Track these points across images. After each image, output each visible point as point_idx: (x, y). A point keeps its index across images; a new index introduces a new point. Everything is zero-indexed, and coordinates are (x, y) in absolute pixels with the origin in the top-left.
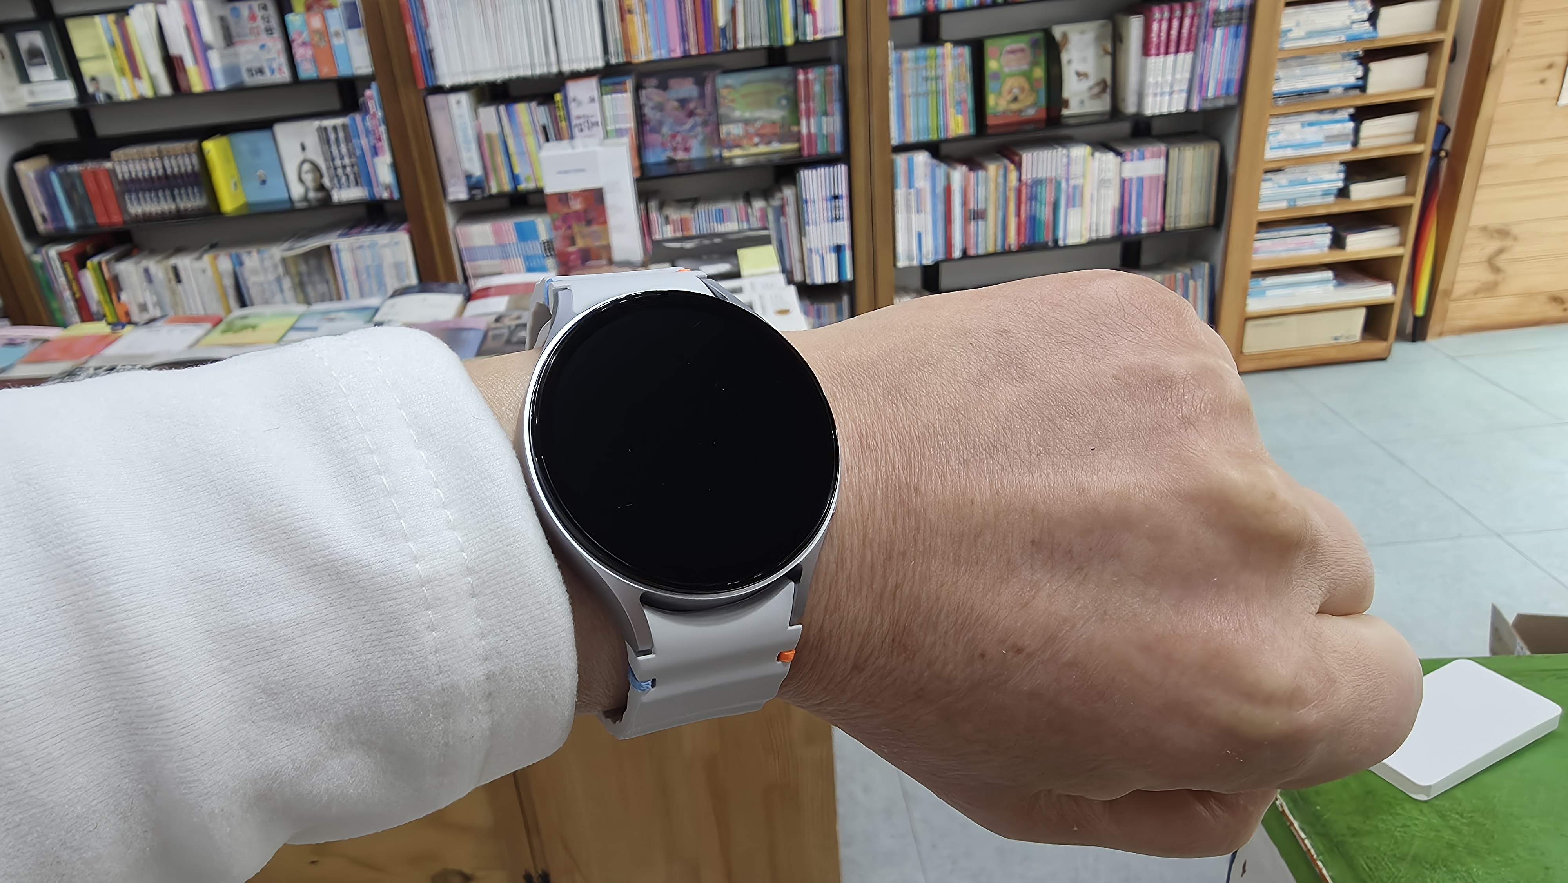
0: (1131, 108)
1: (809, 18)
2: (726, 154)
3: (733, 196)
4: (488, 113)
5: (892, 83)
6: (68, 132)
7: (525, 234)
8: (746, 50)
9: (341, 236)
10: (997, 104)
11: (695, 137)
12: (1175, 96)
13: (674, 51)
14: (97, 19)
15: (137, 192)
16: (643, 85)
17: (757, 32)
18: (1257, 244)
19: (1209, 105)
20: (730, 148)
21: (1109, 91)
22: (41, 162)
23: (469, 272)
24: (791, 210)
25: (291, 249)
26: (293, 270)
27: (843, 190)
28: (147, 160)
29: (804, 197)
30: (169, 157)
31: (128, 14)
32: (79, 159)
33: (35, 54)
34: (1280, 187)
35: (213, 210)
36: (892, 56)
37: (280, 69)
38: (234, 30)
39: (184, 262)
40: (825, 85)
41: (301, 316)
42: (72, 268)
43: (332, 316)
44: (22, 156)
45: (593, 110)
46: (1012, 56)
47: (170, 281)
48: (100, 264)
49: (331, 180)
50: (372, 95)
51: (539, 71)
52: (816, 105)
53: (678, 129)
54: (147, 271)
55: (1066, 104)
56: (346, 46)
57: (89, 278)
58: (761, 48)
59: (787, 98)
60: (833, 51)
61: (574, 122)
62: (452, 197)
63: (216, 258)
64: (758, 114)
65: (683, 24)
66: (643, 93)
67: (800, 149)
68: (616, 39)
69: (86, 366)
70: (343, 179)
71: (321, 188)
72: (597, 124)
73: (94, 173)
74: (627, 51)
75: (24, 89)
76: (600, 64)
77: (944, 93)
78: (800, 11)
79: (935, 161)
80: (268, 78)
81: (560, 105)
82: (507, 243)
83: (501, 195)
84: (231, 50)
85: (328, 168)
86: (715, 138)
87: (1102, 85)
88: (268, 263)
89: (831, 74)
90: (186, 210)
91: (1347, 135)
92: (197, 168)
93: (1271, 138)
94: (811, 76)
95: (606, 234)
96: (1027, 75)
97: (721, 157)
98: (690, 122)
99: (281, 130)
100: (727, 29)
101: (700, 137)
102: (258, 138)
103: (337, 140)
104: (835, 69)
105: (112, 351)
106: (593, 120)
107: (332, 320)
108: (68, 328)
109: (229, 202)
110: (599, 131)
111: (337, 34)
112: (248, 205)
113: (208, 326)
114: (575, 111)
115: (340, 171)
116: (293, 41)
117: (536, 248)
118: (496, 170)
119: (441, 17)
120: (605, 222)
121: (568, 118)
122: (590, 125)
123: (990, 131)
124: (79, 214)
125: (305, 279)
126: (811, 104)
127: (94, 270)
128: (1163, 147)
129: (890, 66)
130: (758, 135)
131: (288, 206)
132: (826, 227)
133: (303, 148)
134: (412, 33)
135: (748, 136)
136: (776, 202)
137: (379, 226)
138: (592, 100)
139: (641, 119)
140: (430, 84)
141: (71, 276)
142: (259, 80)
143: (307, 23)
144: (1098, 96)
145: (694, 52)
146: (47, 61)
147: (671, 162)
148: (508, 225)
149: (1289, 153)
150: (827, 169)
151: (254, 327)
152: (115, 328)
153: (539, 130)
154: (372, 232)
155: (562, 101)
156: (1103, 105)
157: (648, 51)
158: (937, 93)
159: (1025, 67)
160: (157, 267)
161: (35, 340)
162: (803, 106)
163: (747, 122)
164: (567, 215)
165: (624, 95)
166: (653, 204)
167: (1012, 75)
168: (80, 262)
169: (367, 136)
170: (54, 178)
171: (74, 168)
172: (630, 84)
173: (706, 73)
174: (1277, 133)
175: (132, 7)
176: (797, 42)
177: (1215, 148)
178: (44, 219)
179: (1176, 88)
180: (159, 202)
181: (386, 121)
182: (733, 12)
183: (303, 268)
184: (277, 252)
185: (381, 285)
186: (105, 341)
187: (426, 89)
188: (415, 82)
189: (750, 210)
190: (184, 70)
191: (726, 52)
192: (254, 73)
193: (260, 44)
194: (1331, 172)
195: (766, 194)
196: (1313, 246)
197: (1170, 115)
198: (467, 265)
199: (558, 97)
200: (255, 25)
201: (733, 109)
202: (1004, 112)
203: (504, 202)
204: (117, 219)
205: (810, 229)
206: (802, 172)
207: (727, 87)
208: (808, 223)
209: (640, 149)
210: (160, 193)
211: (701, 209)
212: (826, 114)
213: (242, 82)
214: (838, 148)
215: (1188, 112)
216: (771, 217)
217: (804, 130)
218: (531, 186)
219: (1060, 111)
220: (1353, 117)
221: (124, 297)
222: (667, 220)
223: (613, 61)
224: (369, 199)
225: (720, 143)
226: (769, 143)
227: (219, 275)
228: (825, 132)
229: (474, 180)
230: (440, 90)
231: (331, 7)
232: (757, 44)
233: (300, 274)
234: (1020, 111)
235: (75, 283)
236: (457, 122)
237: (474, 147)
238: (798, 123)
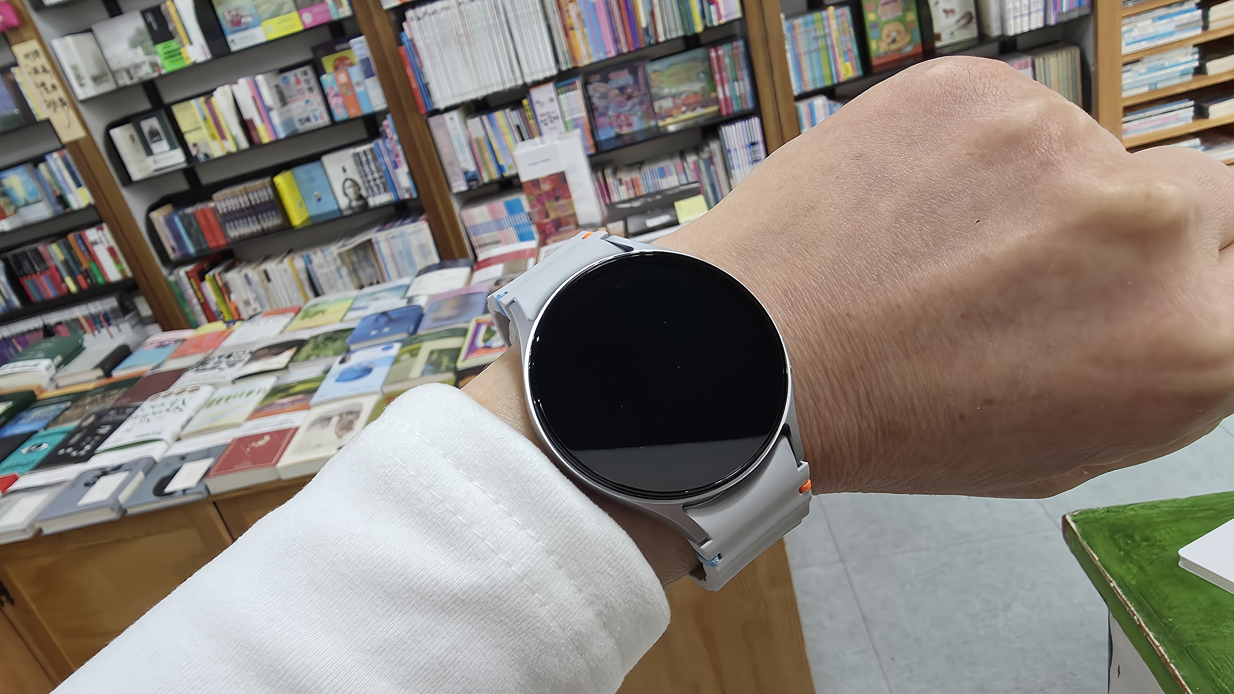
0: (995, 31)
1: (713, 8)
2: (661, 123)
3: (671, 156)
4: (475, 123)
5: (788, 47)
6: (182, 185)
7: (513, 209)
8: (667, 41)
9: (379, 231)
10: (879, 47)
11: (635, 114)
12: (1033, 16)
13: (610, 52)
14: (193, 102)
15: (233, 220)
16: (589, 82)
17: (673, 27)
18: (1125, 126)
19: (1065, 19)
20: (663, 118)
21: (974, 20)
22: (166, 210)
23: (475, 244)
24: (718, 159)
25: (344, 246)
26: (347, 261)
27: (758, 137)
28: (237, 197)
29: (727, 147)
30: (252, 192)
31: (212, 96)
32: (192, 203)
33: (154, 134)
34: (1140, 75)
35: (286, 226)
36: (785, 25)
37: (321, 116)
38: (286, 94)
39: (271, 266)
40: (733, 57)
41: (355, 299)
42: (196, 281)
43: (377, 296)
44: (153, 208)
45: (553, 107)
46: (886, 7)
47: (263, 281)
48: (214, 276)
49: (367, 190)
50: (388, 124)
51: (509, 85)
52: (728, 73)
53: (621, 110)
54: (246, 276)
55: (938, 37)
56: (366, 93)
57: (208, 287)
58: (678, 38)
59: (704, 72)
60: (737, 29)
61: (540, 119)
62: (455, 190)
63: (292, 259)
64: (683, 88)
65: (614, 30)
66: (590, 88)
67: (720, 110)
68: (564, 51)
69: (213, 356)
70: (375, 189)
71: (360, 197)
72: (556, 118)
73: (203, 211)
74: (574, 58)
75: (150, 159)
76: (554, 72)
77: (833, 47)
78: (706, 5)
79: (831, 102)
80: (314, 124)
81: (528, 108)
82: (501, 218)
83: (492, 182)
84: (286, 108)
85: (364, 182)
86: (651, 113)
87: (968, 17)
88: (329, 259)
89: (737, 48)
90: (268, 229)
91: (1197, 21)
92: (272, 197)
93: (1126, 36)
94: (720, 52)
95: (571, 205)
96: (901, 20)
97: (657, 126)
98: (630, 103)
99: (326, 159)
100: (650, 29)
101: (639, 114)
102: (311, 168)
103: (367, 161)
104: (740, 44)
105: (229, 342)
106: (553, 115)
107: (377, 299)
108: (199, 328)
109: (297, 218)
110: (559, 123)
111: (358, 84)
112: (310, 218)
113: (292, 315)
114: (539, 110)
115: (372, 184)
116: (327, 94)
117: (522, 218)
118: (485, 164)
119: (432, 57)
120: (569, 197)
121: (535, 117)
122: (552, 119)
123: (875, 71)
124: (196, 242)
125: (357, 266)
126: (724, 74)
127: (210, 281)
128: (1029, 59)
129: (785, 34)
130: (684, 105)
131: (338, 215)
132: (748, 168)
133: (344, 170)
134: (412, 74)
135: (677, 107)
136: (705, 155)
137: (405, 219)
138: (551, 100)
139: (590, 108)
140: (429, 109)
141: (196, 287)
142: (308, 126)
143: (336, 79)
144: (965, 26)
145: (625, 50)
146: (162, 138)
147: (619, 136)
148: (500, 204)
149: (1144, 45)
150: (743, 122)
151: (323, 312)
152: (229, 325)
153: (514, 129)
154: (401, 225)
155: (529, 105)
156: (971, 32)
157: (589, 56)
158: (827, 47)
159: (899, 14)
160: (253, 272)
161: (176, 341)
162: (717, 77)
163: (674, 96)
164: (540, 195)
165: (576, 92)
166: (608, 172)
167: (888, 22)
168: (201, 276)
169: (389, 155)
170: (177, 220)
171: (189, 210)
172: (579, 83)
173: (637, 64)
174: (1131, 30)
175: (215, 90)
176: (706, 28)
177: (1075, 52)
178: (173, 250)
179: (1033, 9)
180: (249, 225)
181: (401, 141)
182: (652, 14)
183: (355, 258)
184: (335, 249)
185: (412, 263)
186: (222, 336)
187: (426, 113)
188: (417, 108)
189: (685, 165)
190: (255, 128)
191: (651, 45)
192: (303, 121)
193: (306, 100)
194: (1186, 56)
195: (697, 149)
196: (1178, 120)
197: (1030, 32)
198: (473, 239)
199: (525, 102)
200: (299, 87)
201: (662, 88)
202: (886, 53)
203: (496, 187)
204: (222, 242)
205: (736, 172)
206: (723, 128)
207: (655, 71)
208: (734, 168)
209: (593, 131)
210: (249, 219)
211: (646, 169)
212: (737, 80)
213: (296, 130)
214: (750, 105)
215: (1046, 27)
216: (703, 167)
217: (721, 96)
218: (513, 172)
219: (933, 44)
220: (1199, 6)
221: (233, 297)
222: (621, 182)
223: (564, 68)
224: (394, 200)
225: (656, 116)
226: (694, 109)
227: (296, 273)
228: (738, 94)
229: (470, 174)
230: (437, 112)
231: (351, 65)
232: (674, 35)
233: (353, 263)
234: (899, 50)
235: (199, 292)
236: (453, 133)
237: (467, 150)
238: (715, 90)
